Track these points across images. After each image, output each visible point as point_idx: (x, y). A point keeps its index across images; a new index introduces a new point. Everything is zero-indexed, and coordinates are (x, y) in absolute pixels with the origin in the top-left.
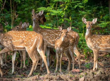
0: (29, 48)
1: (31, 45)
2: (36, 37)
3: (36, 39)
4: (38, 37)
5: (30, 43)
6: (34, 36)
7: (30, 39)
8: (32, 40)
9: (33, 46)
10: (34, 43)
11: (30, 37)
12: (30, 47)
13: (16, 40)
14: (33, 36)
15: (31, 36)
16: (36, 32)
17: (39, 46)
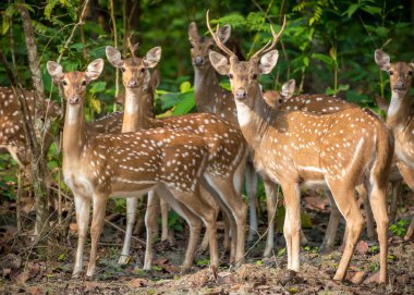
0: (336, 173)
1: (345, 164)
2: (364, 130)
3: (362, 141)
4: (372, 134)
5: (339, 155)
6: (357, 129)
7: (341, 136)
8: (348, 144)
9: (350, 166)
10: (356, 156)
11: (341, 132)
12: (341, 169)
13: (301, 142)
14: (352, 126)
15: (345, 128)
17: (374, 167)
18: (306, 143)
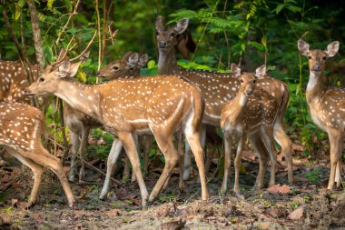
0: (160, 122)
1: (167, 117)
2: (183, 93)
3: (182, 101)
5: (163, 110)
6: (178, 92)
7: (164, 97)
8: (171, 103)
9: (172, 118)
10: (177, 111)
11: (165, 94)
12: (164, 120)
14: (174, 90)
15: (167, 92)
16: (181, 78)
18: (133, 102)
